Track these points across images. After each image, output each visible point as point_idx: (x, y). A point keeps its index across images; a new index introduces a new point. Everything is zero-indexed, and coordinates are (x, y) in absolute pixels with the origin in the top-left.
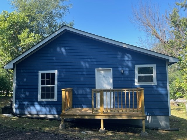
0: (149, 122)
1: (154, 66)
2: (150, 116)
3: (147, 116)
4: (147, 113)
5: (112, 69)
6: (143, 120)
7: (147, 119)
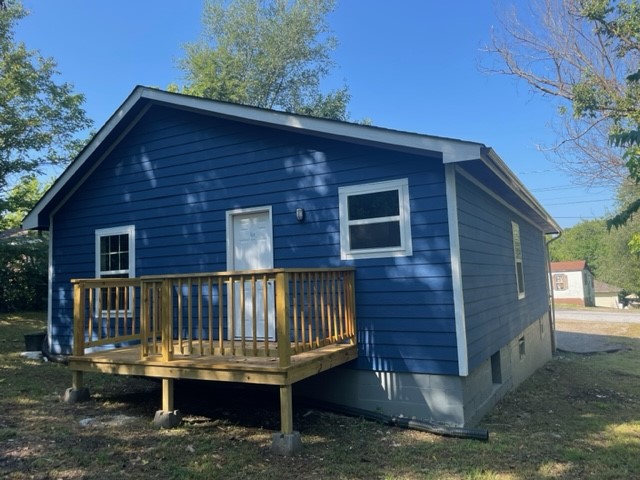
0: (390, 397)
1: (401, 186)
2: (391, 373)
3: (383, 374)
4: (380, 361)
5: (270, 208)
6: (283, 386)
7: (383, 384)
